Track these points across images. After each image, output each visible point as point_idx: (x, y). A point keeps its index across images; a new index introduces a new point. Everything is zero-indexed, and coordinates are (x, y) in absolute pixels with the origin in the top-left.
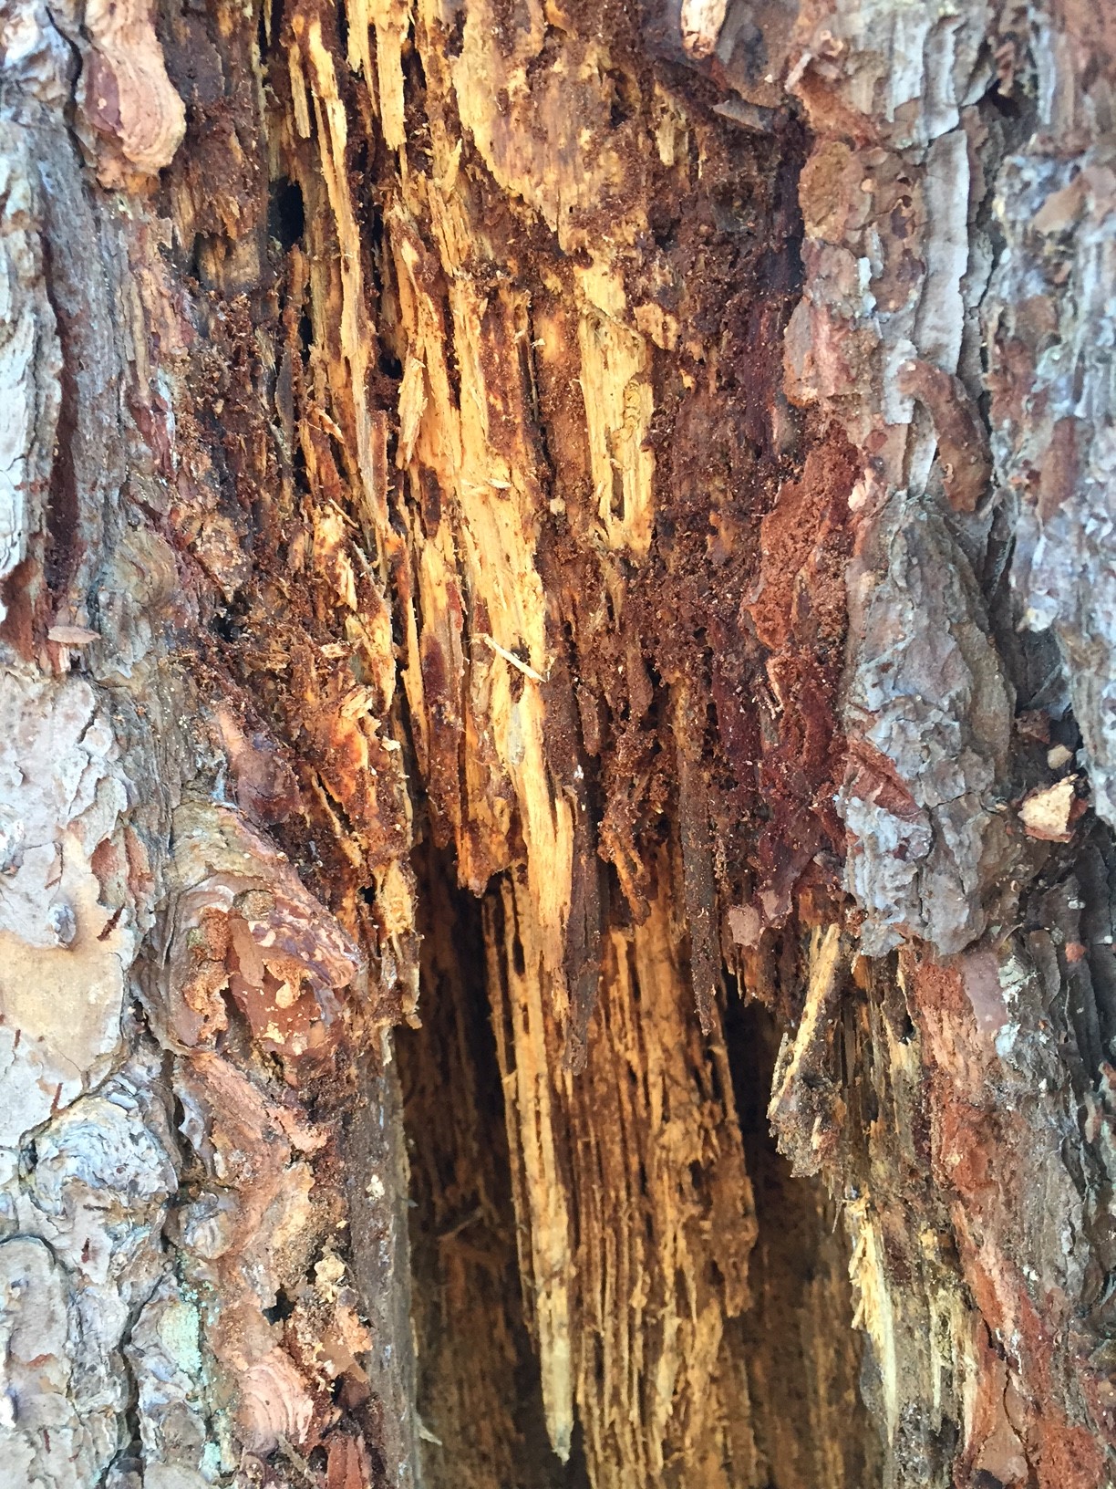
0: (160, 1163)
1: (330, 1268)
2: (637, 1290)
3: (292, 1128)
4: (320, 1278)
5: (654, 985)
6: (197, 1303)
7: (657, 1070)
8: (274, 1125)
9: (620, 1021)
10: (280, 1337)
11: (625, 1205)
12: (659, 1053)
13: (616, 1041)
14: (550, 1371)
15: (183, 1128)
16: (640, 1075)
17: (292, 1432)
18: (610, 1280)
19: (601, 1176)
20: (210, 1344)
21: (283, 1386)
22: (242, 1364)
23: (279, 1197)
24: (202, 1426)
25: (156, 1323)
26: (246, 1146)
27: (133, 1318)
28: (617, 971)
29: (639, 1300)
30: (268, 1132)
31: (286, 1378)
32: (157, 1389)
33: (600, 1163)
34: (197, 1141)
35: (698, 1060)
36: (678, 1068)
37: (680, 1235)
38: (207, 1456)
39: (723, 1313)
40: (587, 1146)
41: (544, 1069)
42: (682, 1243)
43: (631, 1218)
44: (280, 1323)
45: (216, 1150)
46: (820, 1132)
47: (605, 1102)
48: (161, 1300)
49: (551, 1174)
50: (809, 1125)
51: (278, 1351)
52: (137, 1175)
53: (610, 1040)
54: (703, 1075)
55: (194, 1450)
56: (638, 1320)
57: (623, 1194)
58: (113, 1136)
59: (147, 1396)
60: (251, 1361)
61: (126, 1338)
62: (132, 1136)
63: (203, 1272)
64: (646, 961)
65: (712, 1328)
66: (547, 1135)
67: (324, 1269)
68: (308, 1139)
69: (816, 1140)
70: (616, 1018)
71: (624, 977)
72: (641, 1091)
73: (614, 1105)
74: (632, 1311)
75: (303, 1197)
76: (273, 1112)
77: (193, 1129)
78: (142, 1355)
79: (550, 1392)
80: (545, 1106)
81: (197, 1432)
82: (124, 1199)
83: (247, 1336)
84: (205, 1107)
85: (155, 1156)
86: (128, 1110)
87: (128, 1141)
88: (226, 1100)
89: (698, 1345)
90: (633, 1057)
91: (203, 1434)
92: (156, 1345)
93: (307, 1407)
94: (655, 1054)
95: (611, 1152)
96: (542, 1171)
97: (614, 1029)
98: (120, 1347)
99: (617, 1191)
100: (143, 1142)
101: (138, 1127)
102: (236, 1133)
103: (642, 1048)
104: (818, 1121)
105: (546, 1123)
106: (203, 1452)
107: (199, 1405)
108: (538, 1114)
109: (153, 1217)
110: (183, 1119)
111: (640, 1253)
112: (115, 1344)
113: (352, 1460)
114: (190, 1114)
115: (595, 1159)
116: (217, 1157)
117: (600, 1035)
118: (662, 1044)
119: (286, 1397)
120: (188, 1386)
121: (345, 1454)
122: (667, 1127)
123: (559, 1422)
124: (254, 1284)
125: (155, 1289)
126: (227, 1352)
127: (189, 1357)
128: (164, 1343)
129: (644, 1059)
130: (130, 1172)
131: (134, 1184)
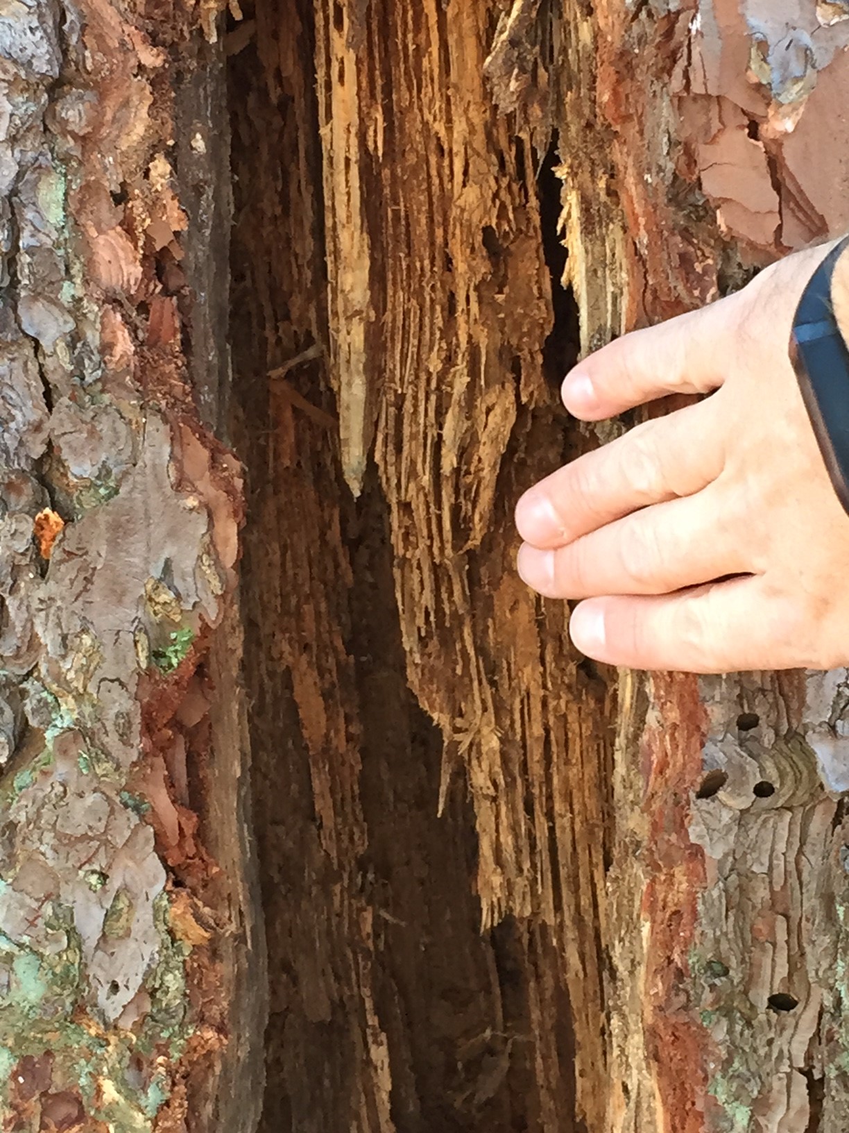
0: (48, 52)
1: (161, 167)
2: (434, 354)
3: (139, 47)
4: (153, 173)
5: (461, 59)
6: (65, 175)
7: (461, 140)
8: (126, 38)
9: (430, 95)
10: (121, 216)
11: (428, 274)
12: (464, 125)
13: (426, 111)
14: (348, 408)
15: (65, 27)
16: (446, 147)
17: (125, 286)
18: (412, 350)
19: (409, 246)
20: (72, 208)
21: (121, 254)
22: (93, 232)
23: (126, 103)
24: (62, 267)
25: (35, 186)
26: (107, 52)
27: (19, 176)
28: (429, 44)
29: (435, 365)
30: (123, 43)
31: (123, 249)
32: (33, 236)
33: (408, 233)
34: (74, 39)
35: (503, 143)
36: (479, 141)
37: (473, 296)
38: (64, 290)
39: (518, 396)
40: (396, 213)
41: (355, 120)
42: (474, 307)
43: (433, 288)
44: (121, 207)
45: (86, 48)
46: (517, 80)
47: (415, 171)
48: (40, 167)
49: (357, 220)
50: (509, 73)
51: (119, 229)
52: (33, 56)
53: (421, 110)
54: (507, 157)
55: (55, 285)
56: (434, 385)
57: (427, 262)
58: (18, 26)
59: (25, 240)
60: (100, 231)
61: (14, 192)
62: (31, 29)
63: (70, 148)
64: (455, 35)
65: (506, 412)
66: (355, 182)
67: (156, 167)
68: (151, 58)
69: (513, 85)
70: (427, 91)
71: (435, 49)
72: (446, 162)
73: (423, 175)
74: (430, 374)
75: (144, 112)
76: (126, 28)
77: (72, 29)
78: (25, 206)
79: (347, 428)
80: (354, 155)
81: (59, 271)
82: (22, 73)
83: (99, 210)
84: (81, 15)
85: (45, 47)
86: (30, 7)
87: (28, 31)
88: (95, 14)
89: (491, 425)
90: (439, 127)
91: (63, 273)
92: (34, 204)
93: (137, 271)
94: (460, 127)
95: (418, 221)
96: (349, 217)
97: (425, 100)
98: (9, 197)
99: (422, 261)
100: (39, 34)
101: (35, 24)
102: (100, 38)
103: (449, 120)
104: (516, 71)
105: (354, 170)
106: (61, 288)
107: (61, 252)
108: (347, 160)
109: (39, 98)
110: (65, 22)
111: (439, 322)
112: (7, 193)
113: (167, 314)
114: (70, 17)
115: (403, 229)
116: (87, 53)
117: (411, 103)
118: (468, 119)
119: (123, 263)
120: (54, 235)
121: (162, 307)
122: (465, 190)
123: (353, 457)
124: (106, 169)
125: (37, 159)
126: (82, 220)
127: (56, 215)
128: (40, 203)
129: (449, 130)
130: (29, 52)
131: (30, 63)
